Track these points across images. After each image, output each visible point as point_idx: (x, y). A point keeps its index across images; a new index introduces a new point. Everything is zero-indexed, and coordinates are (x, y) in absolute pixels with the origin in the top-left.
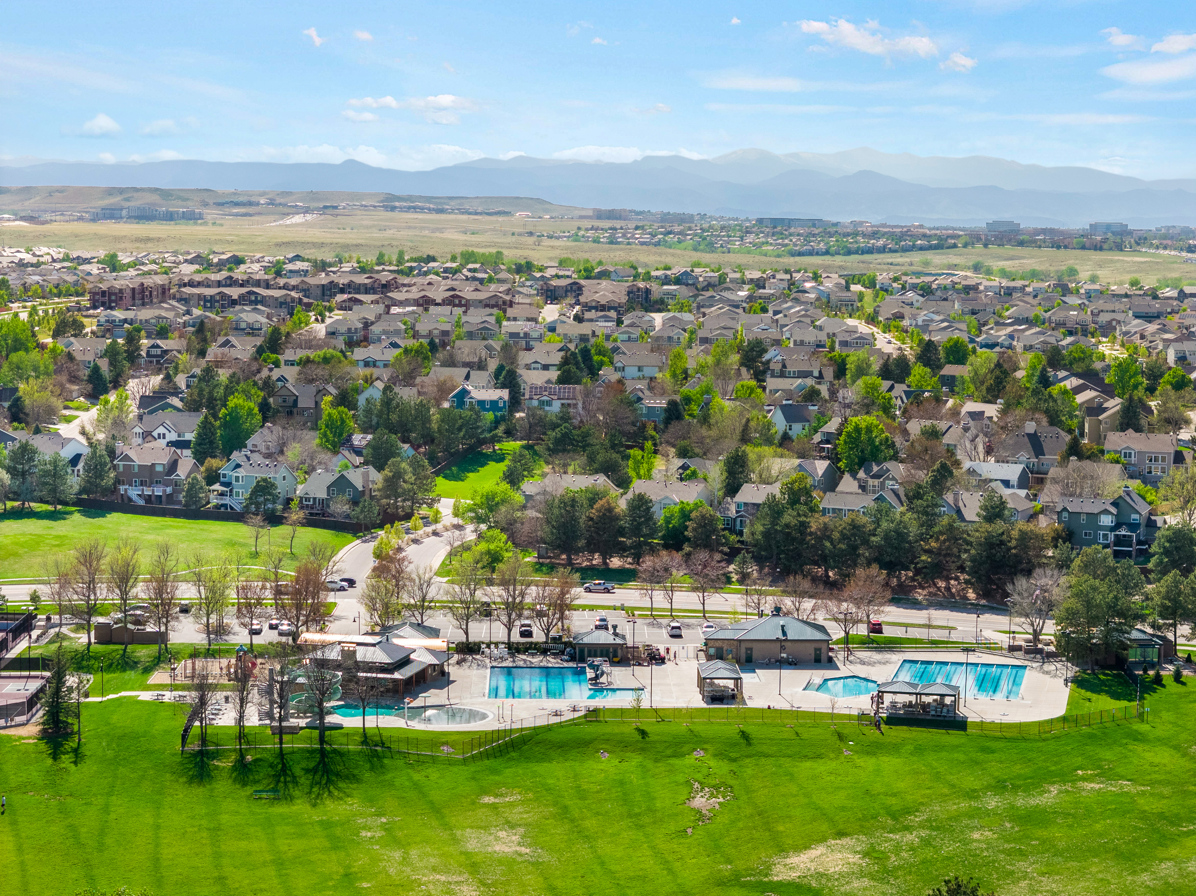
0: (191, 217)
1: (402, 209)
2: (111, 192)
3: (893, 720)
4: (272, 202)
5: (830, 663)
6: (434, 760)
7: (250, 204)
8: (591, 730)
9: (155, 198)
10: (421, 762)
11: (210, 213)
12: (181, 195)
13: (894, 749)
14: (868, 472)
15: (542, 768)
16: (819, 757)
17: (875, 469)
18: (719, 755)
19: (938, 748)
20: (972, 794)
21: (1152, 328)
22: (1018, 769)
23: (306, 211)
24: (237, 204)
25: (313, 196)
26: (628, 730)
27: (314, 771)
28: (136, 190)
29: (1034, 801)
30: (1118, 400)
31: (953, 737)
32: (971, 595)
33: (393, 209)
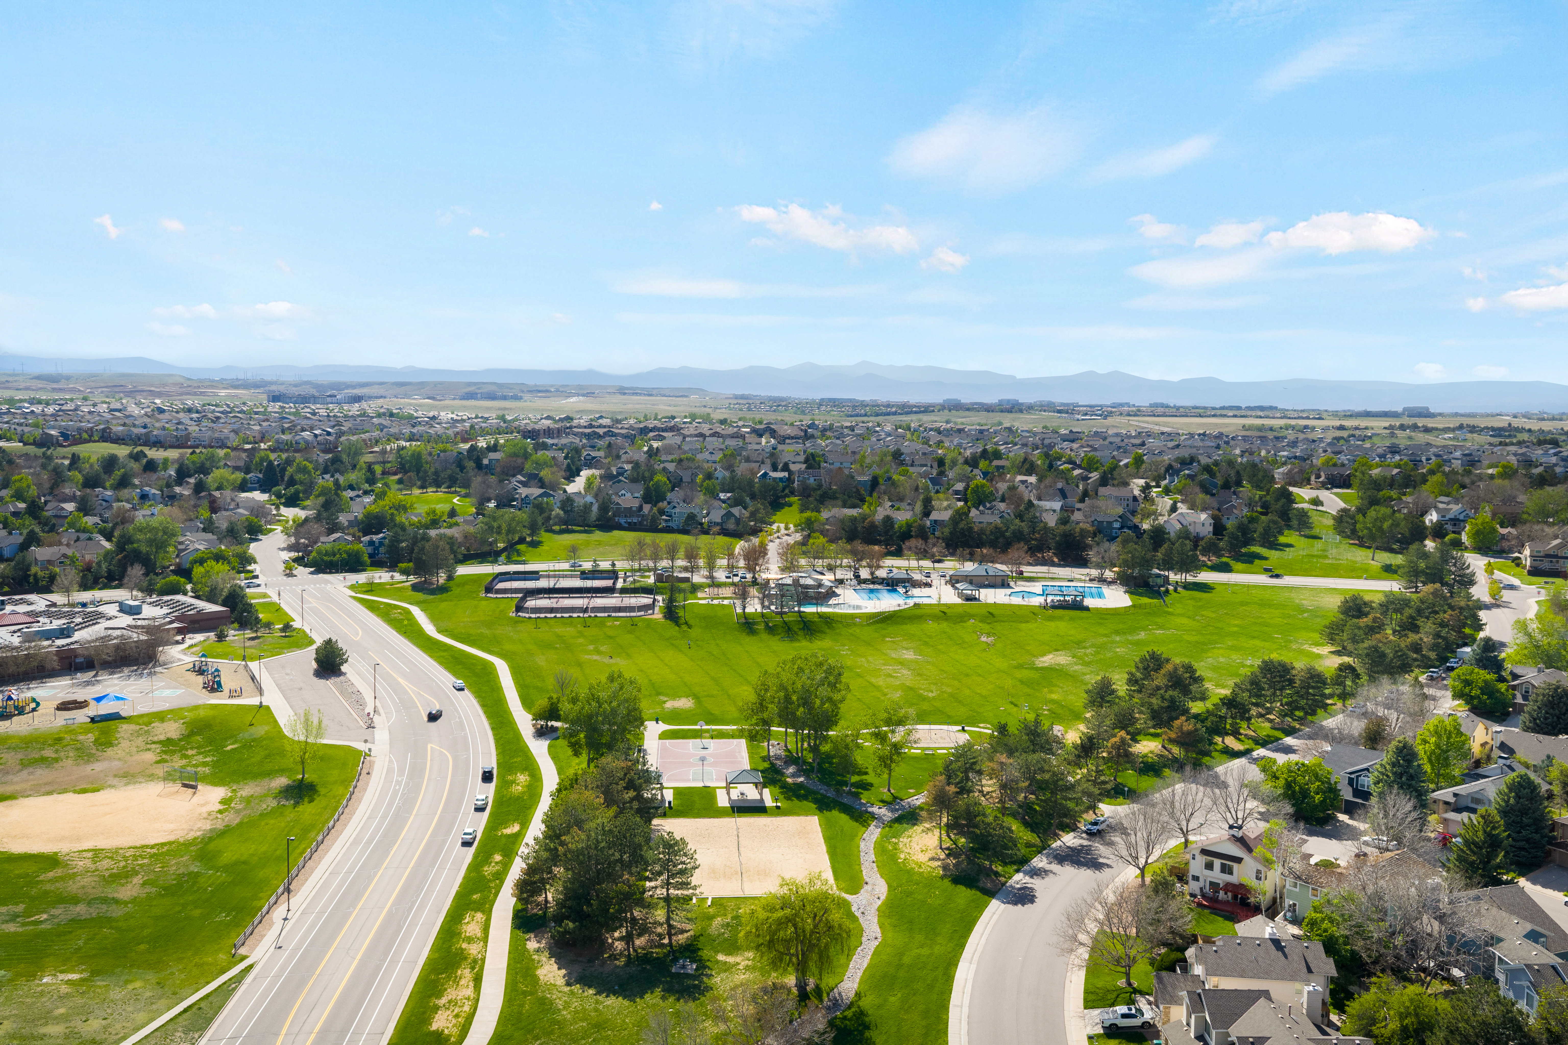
0: (516, 398)
1: (629, 394)
2: (469, 384)
3: (1054, 607)
4: (557, 391)
5: (1009, 586)
6: (855, 624)
7: (547, 391)
8: (918, 612)
9: (494, 388)
10: (848, 626)
11: (527, 396)
12: (509, 386)
13: (1061, 618)
14: (985, 506)
15: (904, 627)
16: (1027, 622)
17: (988, 505)
18: (982, 621)
19: (1082, 618)
20: (1106, 635)
21: (1075, 446)
22: (1121, 626)
23: (578, 395)
24: (540, 391)
25: (580, 387)
26: (936, 611)
27: (803, 629)
28: (484, 383)
29: (1137, 637)
30: (1095, 473)
31: (1085, 614)
32: (1056, 560)
33: (625, 394)
